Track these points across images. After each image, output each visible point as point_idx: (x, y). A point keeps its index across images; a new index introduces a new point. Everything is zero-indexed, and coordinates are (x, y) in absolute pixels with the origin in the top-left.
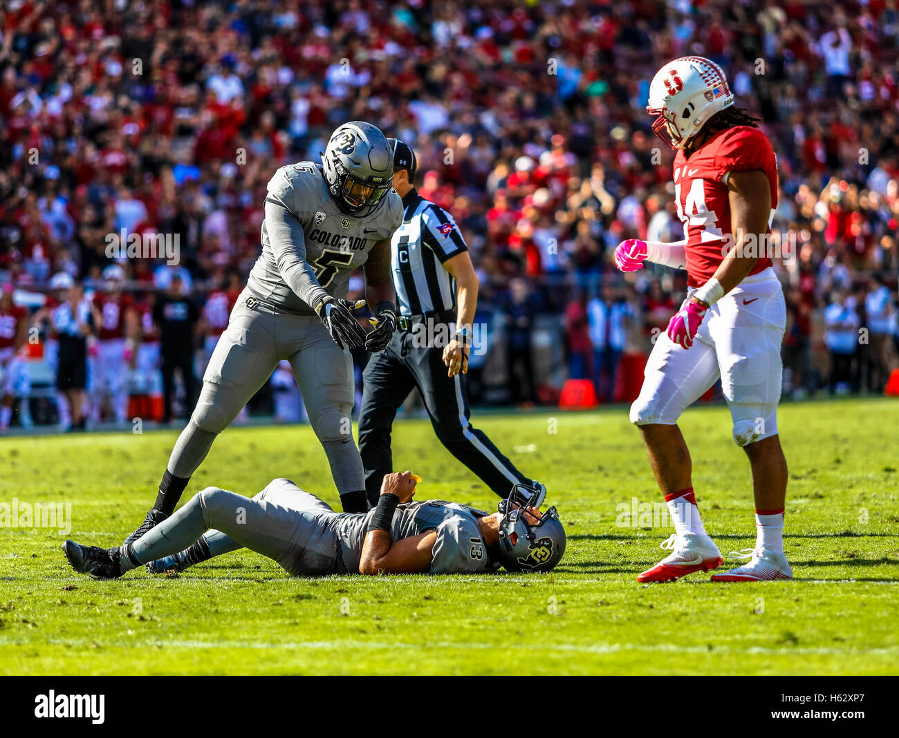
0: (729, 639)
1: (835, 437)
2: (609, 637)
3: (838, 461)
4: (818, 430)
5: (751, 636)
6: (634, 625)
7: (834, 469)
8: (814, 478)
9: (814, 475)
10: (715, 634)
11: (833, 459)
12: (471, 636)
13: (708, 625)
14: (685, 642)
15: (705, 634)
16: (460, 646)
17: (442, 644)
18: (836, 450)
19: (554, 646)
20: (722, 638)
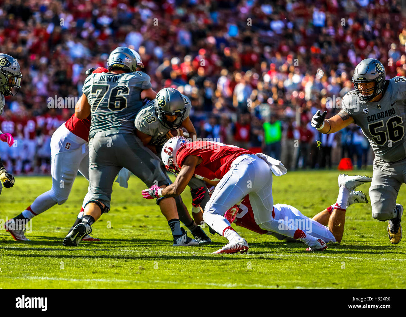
0: (285, 282)
1: (319, 189)
2: (231, 280)
3: (323, 201)
4: (311, 186)
5: (295, 281)
6: (242, 275)
7: (322, 204)
8: (313, 208)
9: (313, 207)
10: (279, 280)
11: (321, 200)
12: (169, 278)
13: (275, 276)
14: (266, 283)
15: (274, 280)
16: (164, 282)
17: (156, 281)
18: (321, 196)
19: (207, 284)
20: (283, 282)
